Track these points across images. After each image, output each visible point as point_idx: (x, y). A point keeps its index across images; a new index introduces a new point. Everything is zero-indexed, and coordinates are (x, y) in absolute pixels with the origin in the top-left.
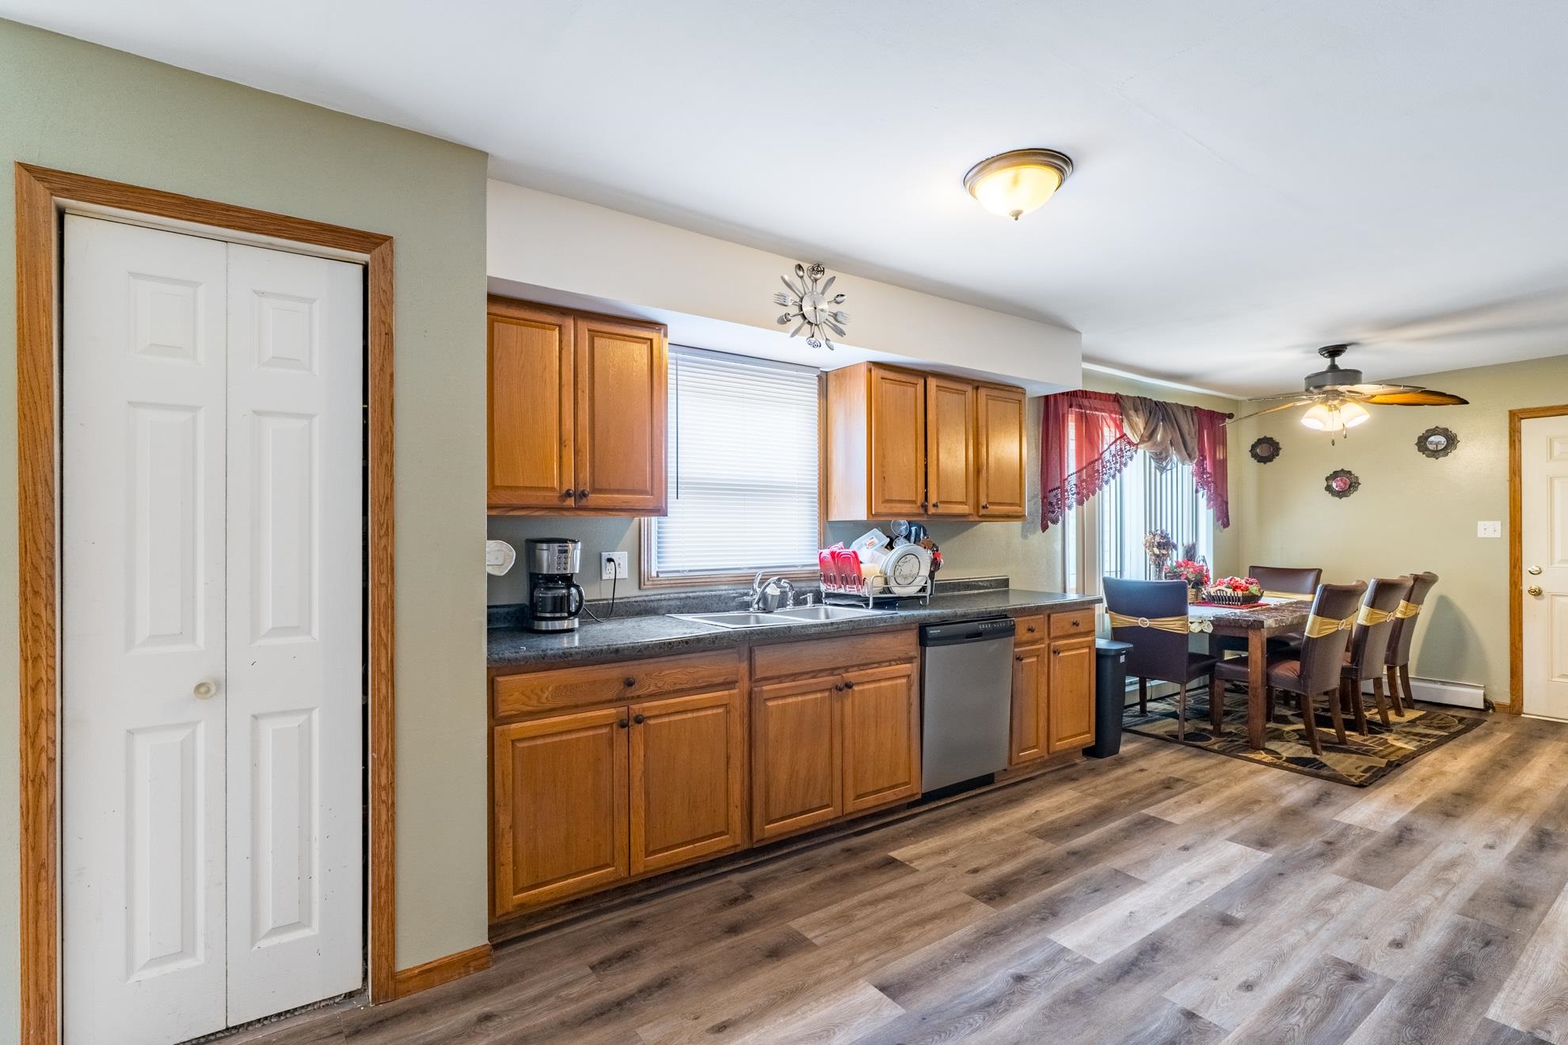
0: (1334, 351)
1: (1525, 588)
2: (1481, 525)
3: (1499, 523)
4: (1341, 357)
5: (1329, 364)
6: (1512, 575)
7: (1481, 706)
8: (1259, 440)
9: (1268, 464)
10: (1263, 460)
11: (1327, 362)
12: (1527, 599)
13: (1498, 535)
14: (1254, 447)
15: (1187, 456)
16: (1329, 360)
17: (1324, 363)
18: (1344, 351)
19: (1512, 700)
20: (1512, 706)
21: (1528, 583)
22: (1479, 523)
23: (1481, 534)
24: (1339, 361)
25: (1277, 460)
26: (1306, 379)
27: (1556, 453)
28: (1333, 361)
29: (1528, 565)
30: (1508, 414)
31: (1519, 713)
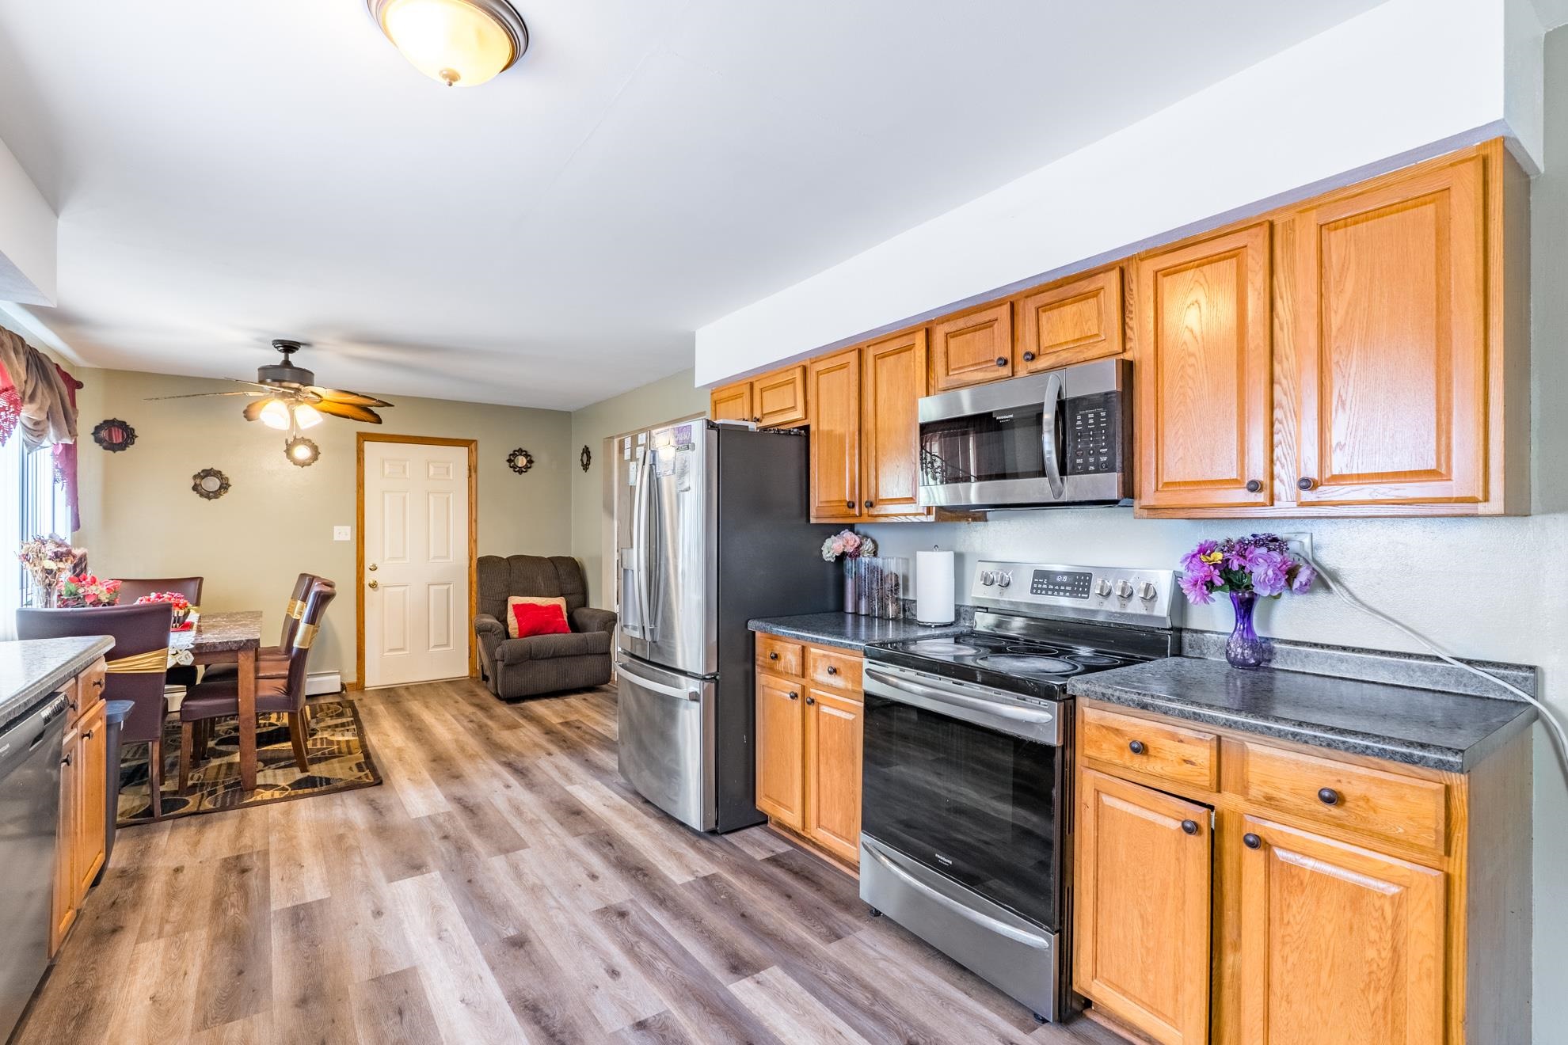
0: (289, 347)
1: (366, 583)
2: (336, 528)
3: (350, 527)
4: (294, 354)
5: (283, 359)
6: (358, 573)
7: (338, 689)
8: (106, 422)
9: (119, 453)
10: (112, 447)
11: (281, 357)
12: (367, 589)
13: (348, 538)
14: (98, 429)
15: (67, 432)
16: (283, 354)
17: (277, 357)
18: (297, 349)
19: (358, 678)
20: (357, 684)
21: (370, 577)
22: (335, 527)
23: (336, 538)
24: (292, 357)
25: (130, 449)
26: (259, 369)
27: (386, 472)
28: (287, 357)
29: (368, 564)
30: (355, 435)
31: (363, 688)
